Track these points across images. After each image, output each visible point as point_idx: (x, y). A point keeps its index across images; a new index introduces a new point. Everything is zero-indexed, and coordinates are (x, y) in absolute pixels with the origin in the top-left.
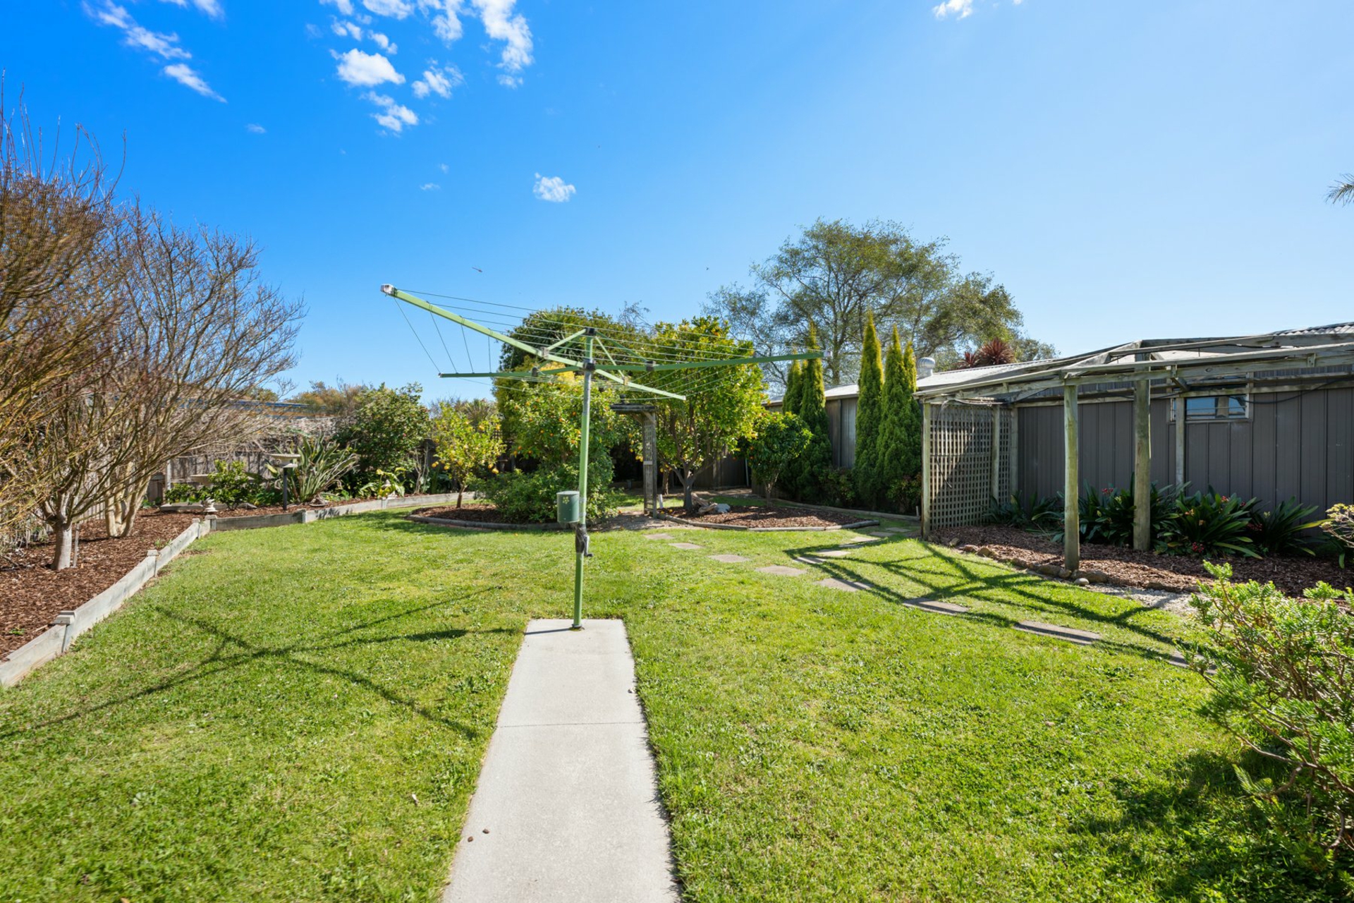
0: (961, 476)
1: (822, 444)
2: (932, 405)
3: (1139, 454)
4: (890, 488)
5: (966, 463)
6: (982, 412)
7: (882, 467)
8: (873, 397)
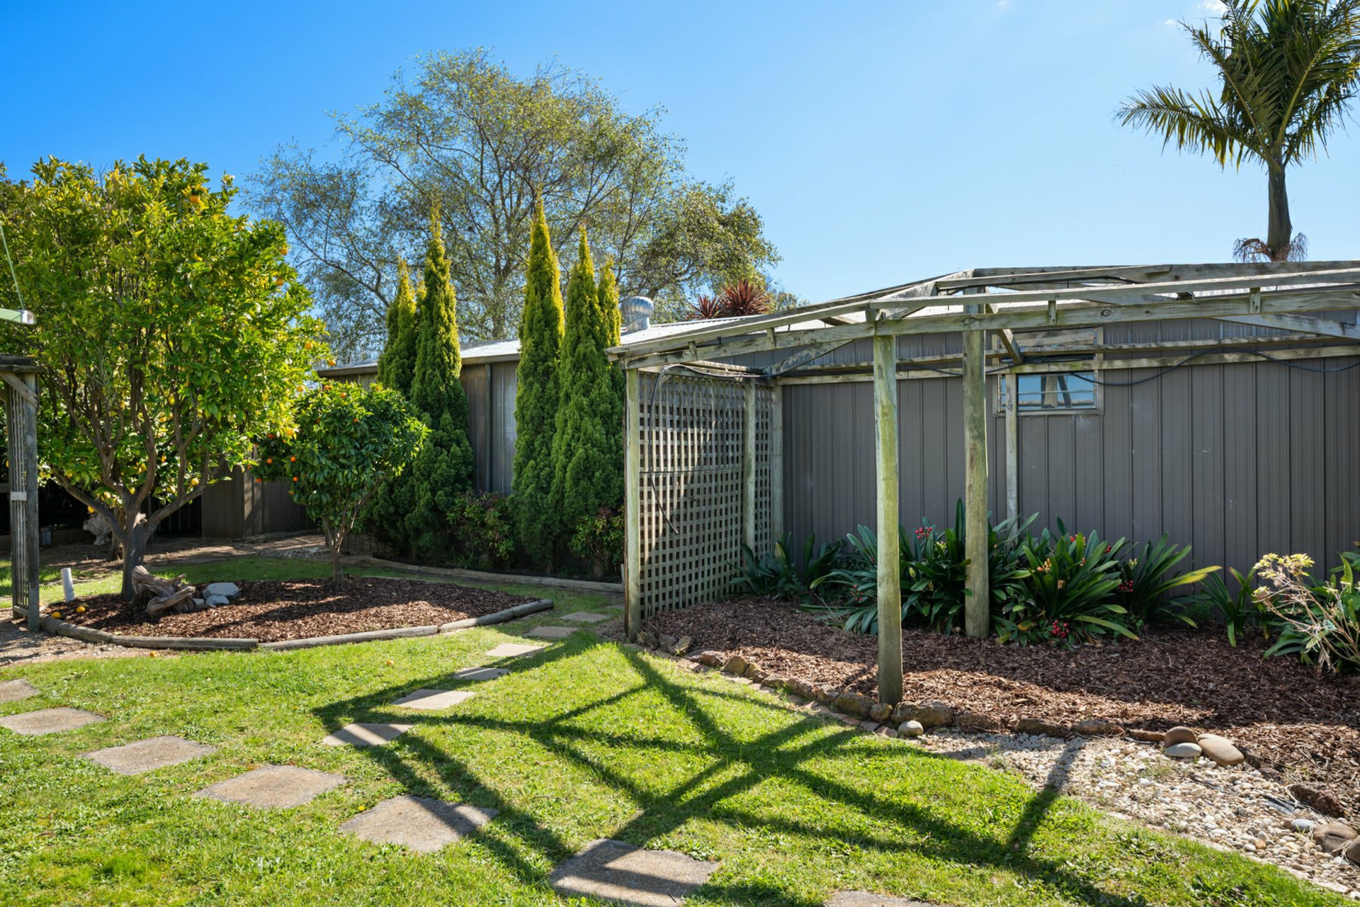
0: (695, 509)
1: (454, 448)
2: (642, 375)
3: (972, 467)
4: (576, 532)
5: (702, 485)
6: (729, 391)
7: (561, 492)
8: (545, 360)
